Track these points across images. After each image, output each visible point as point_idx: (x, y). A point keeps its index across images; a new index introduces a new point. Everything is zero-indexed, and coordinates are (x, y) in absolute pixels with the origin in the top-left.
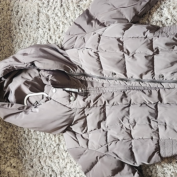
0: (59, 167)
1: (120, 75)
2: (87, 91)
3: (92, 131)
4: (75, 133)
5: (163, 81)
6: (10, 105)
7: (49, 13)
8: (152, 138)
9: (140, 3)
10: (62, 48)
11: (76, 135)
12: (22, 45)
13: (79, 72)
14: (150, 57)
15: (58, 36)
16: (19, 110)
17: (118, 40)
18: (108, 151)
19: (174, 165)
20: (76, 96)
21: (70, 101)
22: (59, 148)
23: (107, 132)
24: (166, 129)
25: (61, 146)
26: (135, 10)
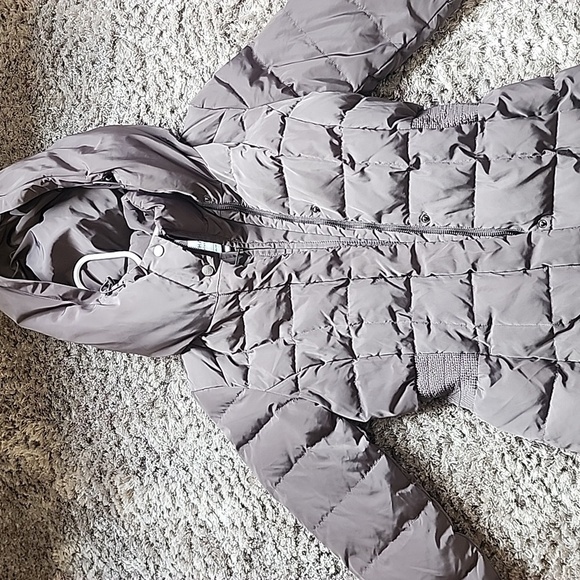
0: (165, 439)
1: (330, 214)
2: (245, 250)
3: (256, 345)
4: (212, 354)
5: (427, 229)
6: (40, 287)
7: (145, 44)
8: (399, 354)
9: (380, 49)
10: (183, 140)
11: (215, 357)
12: (64, 122)
13: (228, 201)
14: (400, 175)
15: (168, 105)
16: (64, 300)
17: (330, 131)
18: (298, 390)
19: (446, 420)
20: (217, 265)
21: (202, 276)
22: (166, 391)
23: (294, 346)
24: (429, 332)
25: (173, 388)
26: (369, 64)
